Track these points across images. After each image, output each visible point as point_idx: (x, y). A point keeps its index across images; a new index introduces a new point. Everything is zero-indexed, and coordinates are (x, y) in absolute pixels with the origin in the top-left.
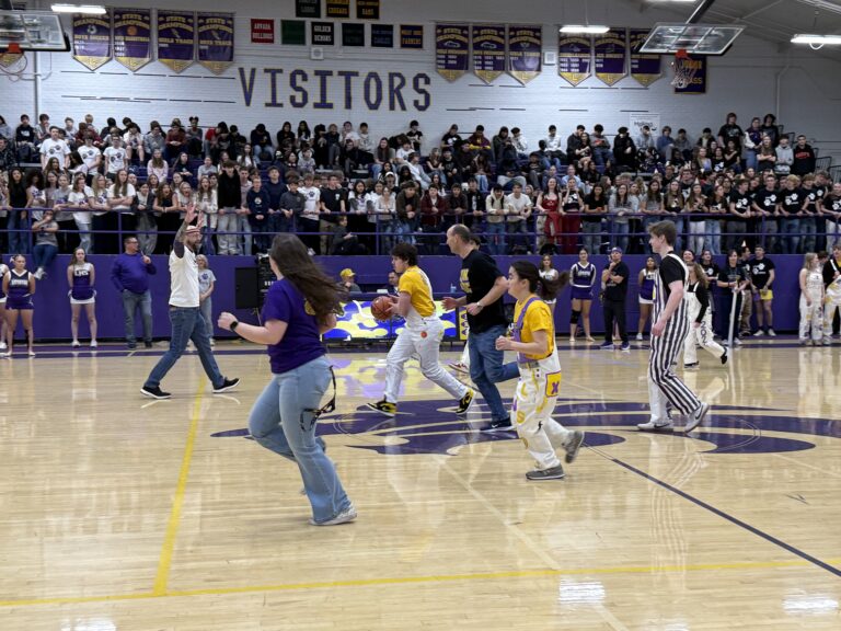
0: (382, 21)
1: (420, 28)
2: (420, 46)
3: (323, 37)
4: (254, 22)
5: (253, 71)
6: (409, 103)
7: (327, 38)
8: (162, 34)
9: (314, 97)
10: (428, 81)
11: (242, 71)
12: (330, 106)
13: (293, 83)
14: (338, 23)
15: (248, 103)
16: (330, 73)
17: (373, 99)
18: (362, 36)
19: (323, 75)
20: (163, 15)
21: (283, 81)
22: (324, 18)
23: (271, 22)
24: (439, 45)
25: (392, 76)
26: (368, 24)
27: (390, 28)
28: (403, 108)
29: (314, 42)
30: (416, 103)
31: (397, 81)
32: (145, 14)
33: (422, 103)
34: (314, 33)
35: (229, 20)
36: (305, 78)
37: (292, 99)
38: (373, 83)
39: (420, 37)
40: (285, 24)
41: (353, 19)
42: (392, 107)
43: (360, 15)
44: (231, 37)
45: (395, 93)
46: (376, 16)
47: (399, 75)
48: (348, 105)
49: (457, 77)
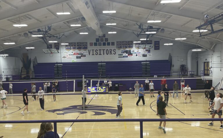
0: (108, 42)
1: (114, 42)
2: (114, 45)
3: (100, 45)
4: (90, 43)
5: (90, 50)
6: (113, 54)
7: (101, 45)
8: (77, 46)
9: (99, 53)
10: (115, 50)
11: (88, 50)
12: (101, 54)
13: (96, 52)
14: (102, 42)
15: (89, 55)
16: (101, 50)
17: (107, 53)
18: (106, 44)
19: (100, 50)
20: (77, 43)
21: (94, 51)
22: (100, 42)
23: (92, 43)
24: (117, 45)
25: (110, 50)
26: (106, 42)
27: (110, 43)
28: (112, 54)
29: (99, 46)
30: (114, 53)
31: (111, 50)
32: (75, 43)
33: (115, 53)
34: (99, 44)
35: (87, 43)
36: (97, 51)
37: (96, 54)
38: (107, 51)
39: (114, 44)
40: (95, 43)
41: (104, 42)
42: (110, 54)
43: (105, 41)
44: (87, 45)
45: (111, 52)
46: (108, 41)
47: (111, 49)
48: (104, 54)
49: (120, 49)
